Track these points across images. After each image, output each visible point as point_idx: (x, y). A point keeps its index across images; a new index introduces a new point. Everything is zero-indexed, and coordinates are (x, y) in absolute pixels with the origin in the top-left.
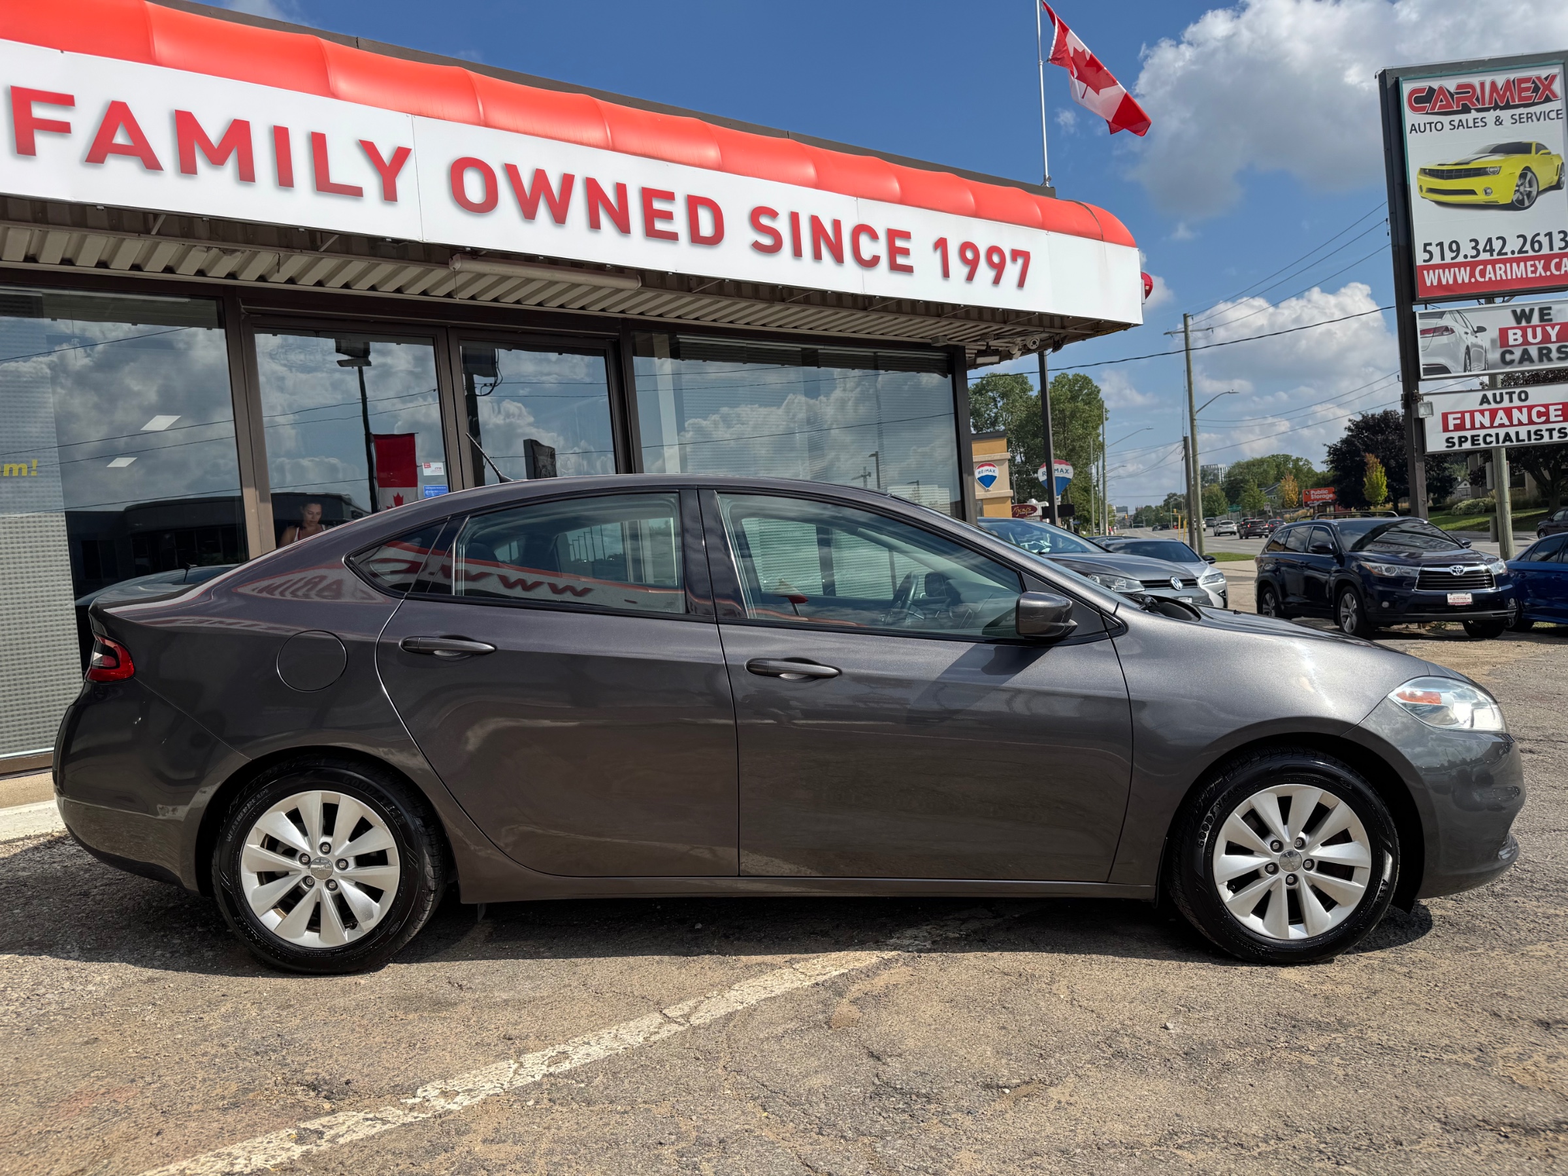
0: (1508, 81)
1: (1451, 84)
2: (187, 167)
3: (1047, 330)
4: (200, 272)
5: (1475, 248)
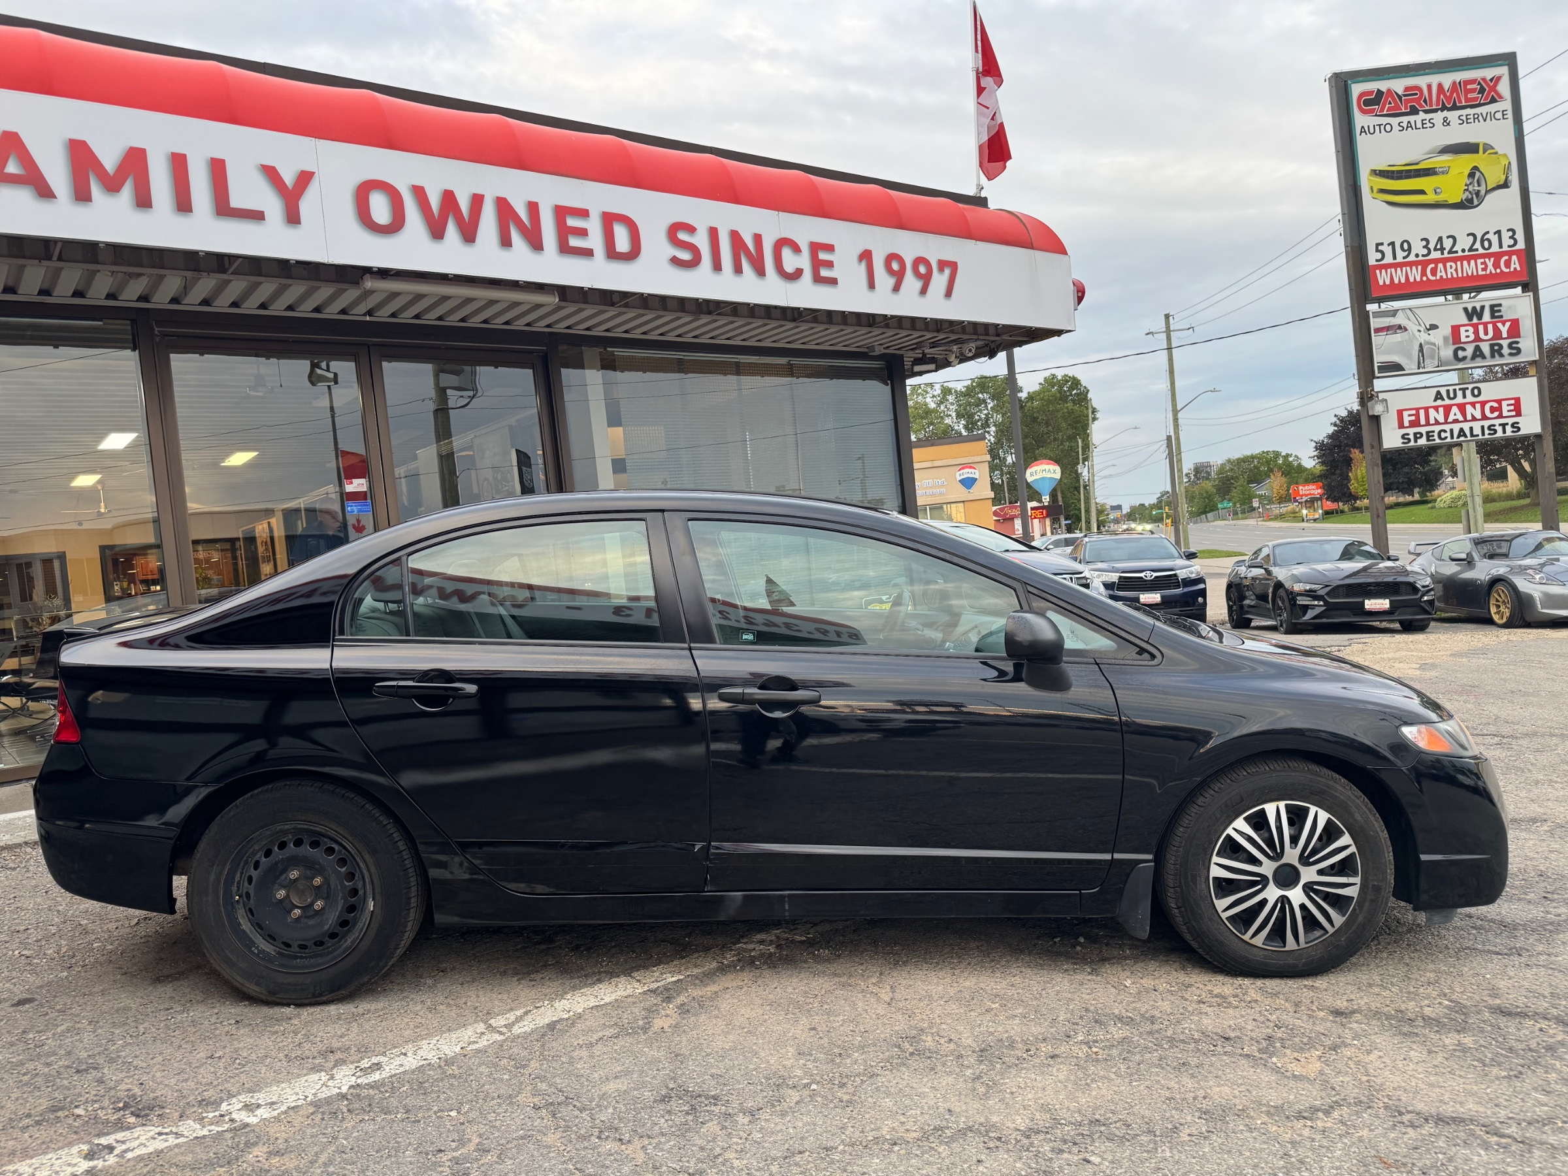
0: (1454, 83)
1: (1398, 85)
2: (82, 195)
3: (981, 337)
4: (111, 296)
5: (1426, 247)
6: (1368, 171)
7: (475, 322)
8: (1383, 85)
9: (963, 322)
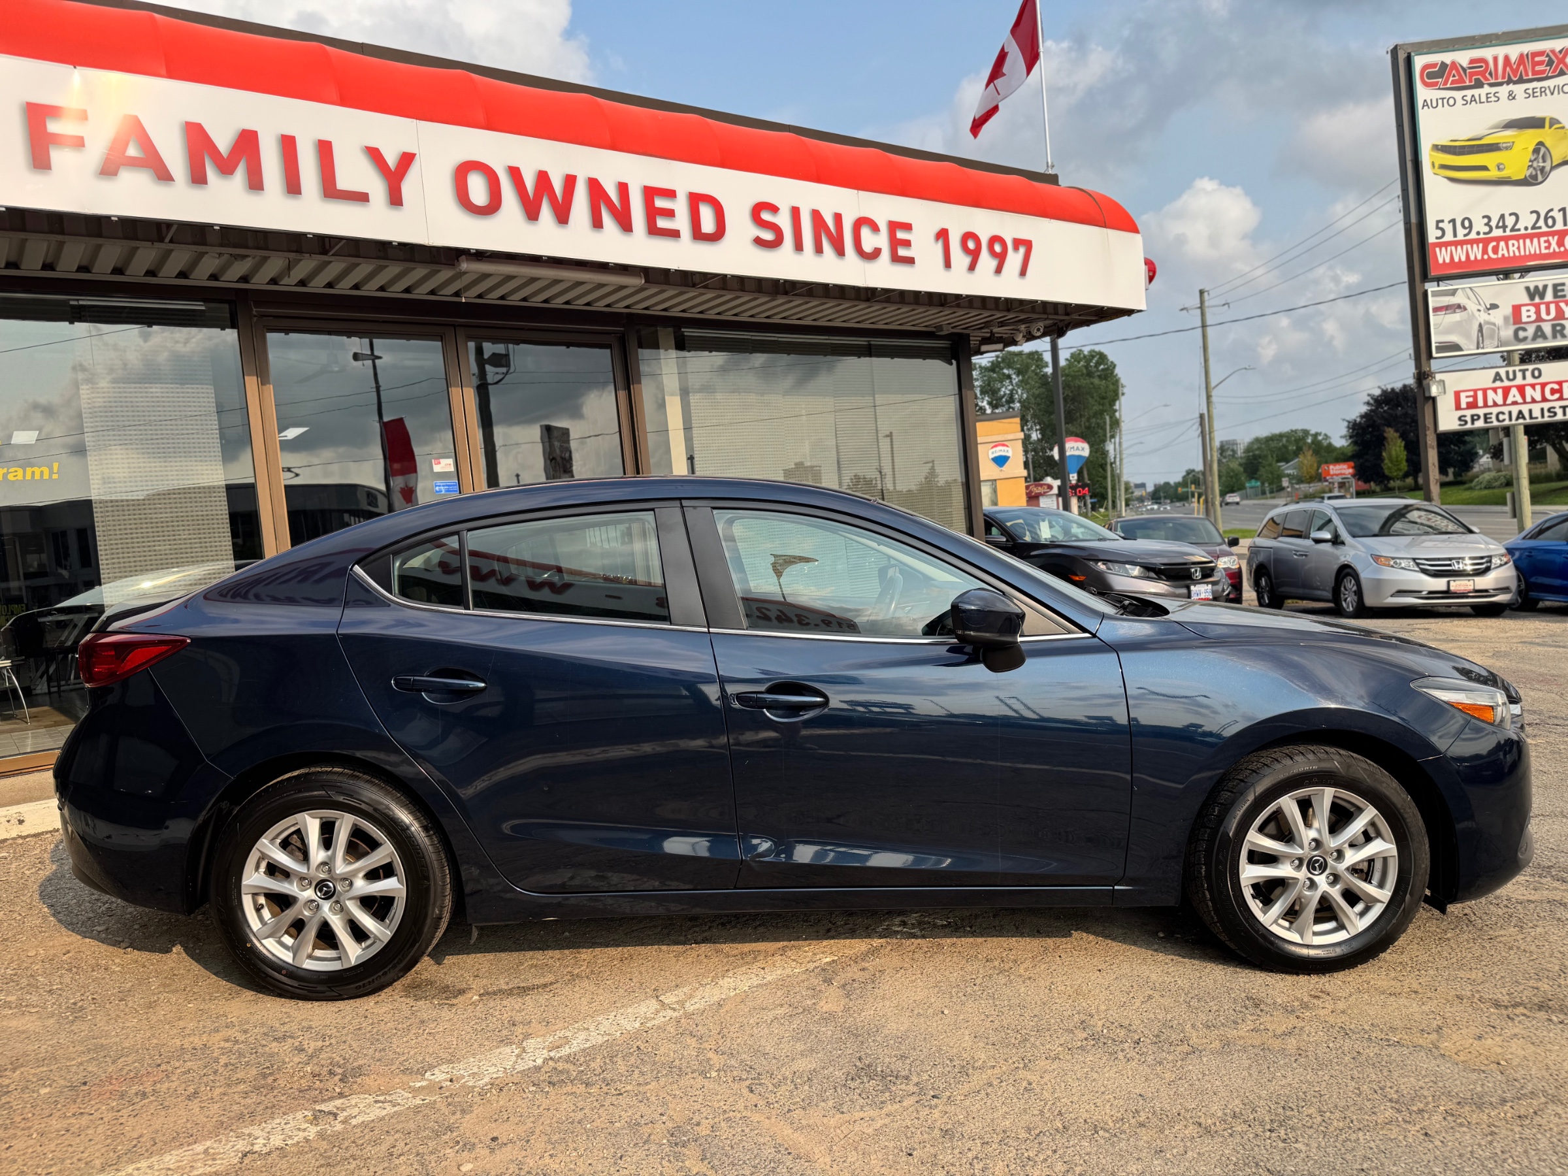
0: (1522, 56)
1: (1463, 58)
2: (198, 178)
3: (1050, 317)
4: (214, 277)
5: (1487, 224)
6: (1430, 146)
7: (558, 303)
8: (1447, 58)
9: (1037, 301)
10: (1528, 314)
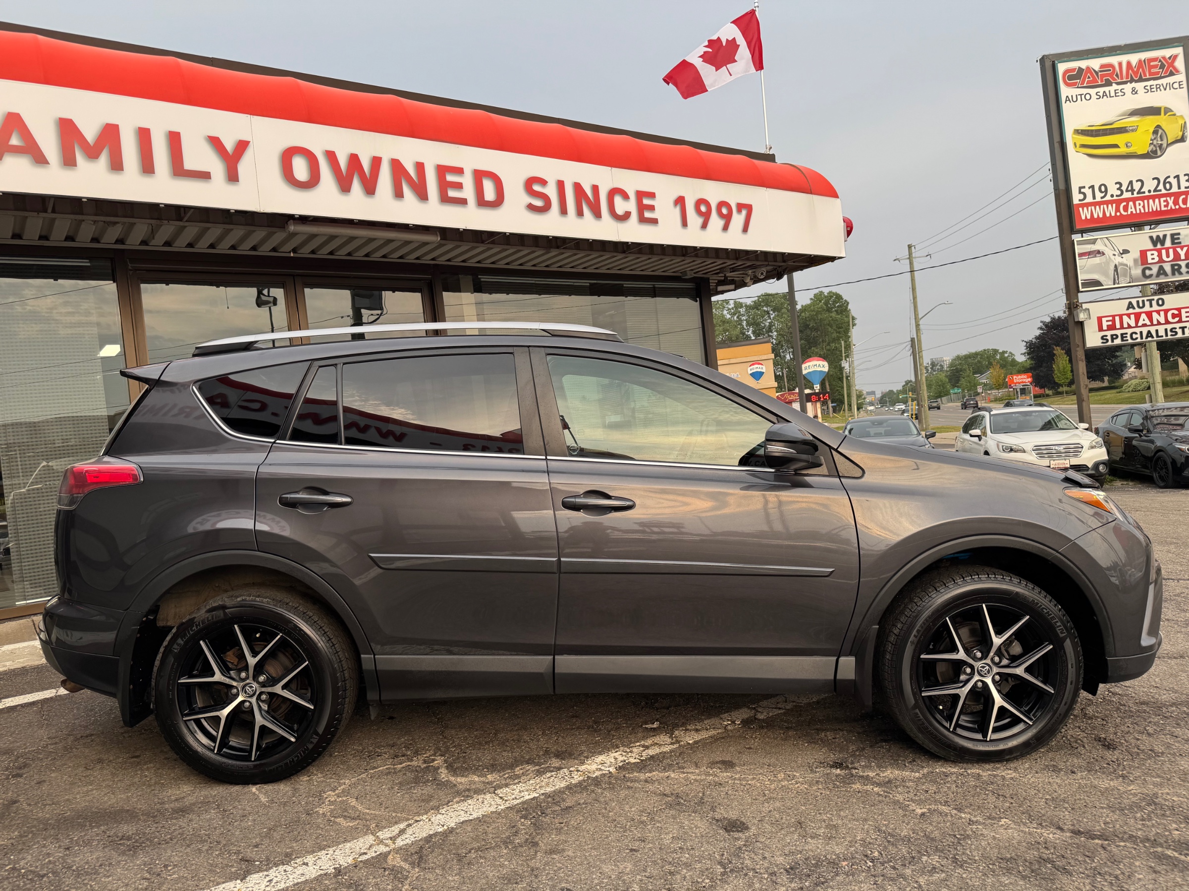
0: (1140, 61)
1: (1095, 64)
2: (69, 161)
3: (770, 263)
4: (95, 240)
5: (1119, 189)
6: (1072, 131)
7: (376, 257)
8: (1083, 64)
9: (757, 251)
10: (1153, 257)
